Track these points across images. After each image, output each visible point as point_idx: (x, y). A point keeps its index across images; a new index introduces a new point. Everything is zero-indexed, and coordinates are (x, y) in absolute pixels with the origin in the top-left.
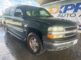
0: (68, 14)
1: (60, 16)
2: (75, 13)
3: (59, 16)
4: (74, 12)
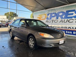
0: (53, 20)
3: (47, 21)
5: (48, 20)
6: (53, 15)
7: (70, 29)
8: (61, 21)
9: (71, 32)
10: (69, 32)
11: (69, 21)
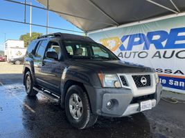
0: (135, 53)
1: (122, 56)
2: (146, 51)
4: (144, 49)
5: (124, 52)
6: (137, 39)
7: (180, 75)
8: (157, 54)
9: (182, 84)
10: (176, 83)
11: (177, 56)
